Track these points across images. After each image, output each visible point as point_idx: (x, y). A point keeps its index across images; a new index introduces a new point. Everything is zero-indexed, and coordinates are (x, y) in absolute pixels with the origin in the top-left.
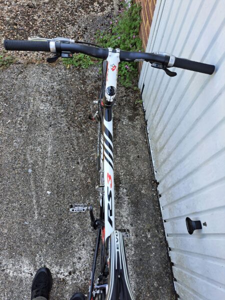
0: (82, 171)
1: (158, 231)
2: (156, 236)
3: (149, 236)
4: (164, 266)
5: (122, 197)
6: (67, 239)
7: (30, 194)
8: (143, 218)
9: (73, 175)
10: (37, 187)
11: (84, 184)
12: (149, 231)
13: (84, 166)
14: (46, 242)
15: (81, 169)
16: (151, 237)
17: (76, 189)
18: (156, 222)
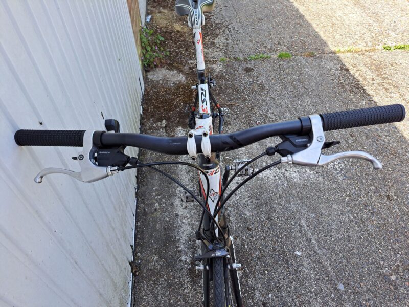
0: (254, 290)
1: (144, 210)
2: (148, 205)
3: (157, 204)
4: (145, 179)
5: (188, 249)
6: (257, 199)
7: (325, 251)
8: (161, 223)
9: (268, 281)
10: (319, 262)
11: (247, 267)
12: (156, 210)
13: (253, 299)
14: (280, 196)
15: (257, 292)
16: (154, 203)
17: (258, 258)
18: (145, 220)
